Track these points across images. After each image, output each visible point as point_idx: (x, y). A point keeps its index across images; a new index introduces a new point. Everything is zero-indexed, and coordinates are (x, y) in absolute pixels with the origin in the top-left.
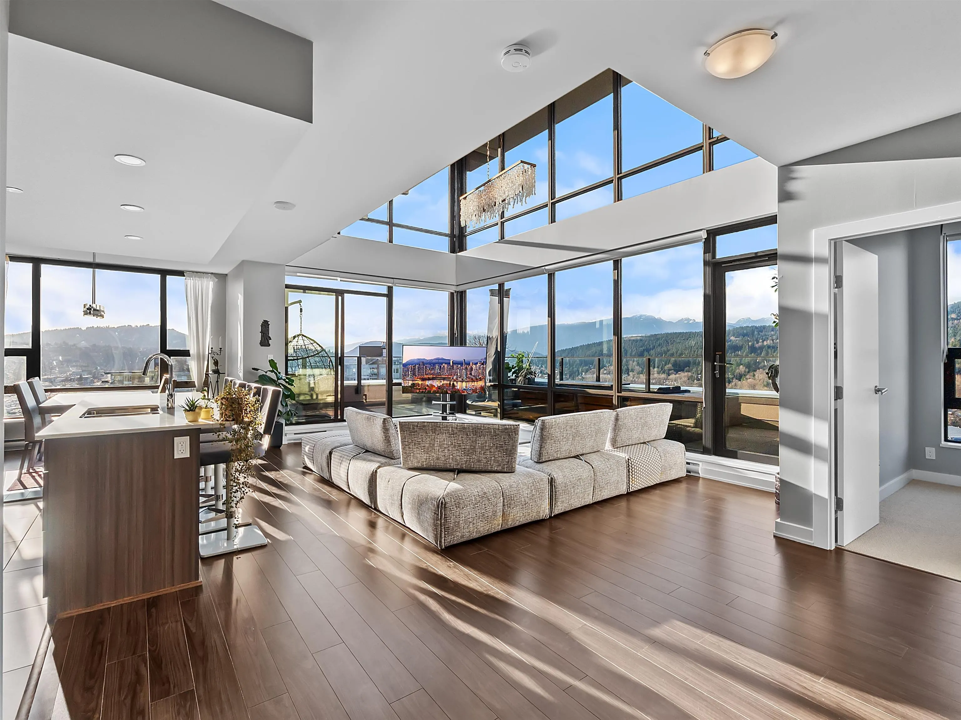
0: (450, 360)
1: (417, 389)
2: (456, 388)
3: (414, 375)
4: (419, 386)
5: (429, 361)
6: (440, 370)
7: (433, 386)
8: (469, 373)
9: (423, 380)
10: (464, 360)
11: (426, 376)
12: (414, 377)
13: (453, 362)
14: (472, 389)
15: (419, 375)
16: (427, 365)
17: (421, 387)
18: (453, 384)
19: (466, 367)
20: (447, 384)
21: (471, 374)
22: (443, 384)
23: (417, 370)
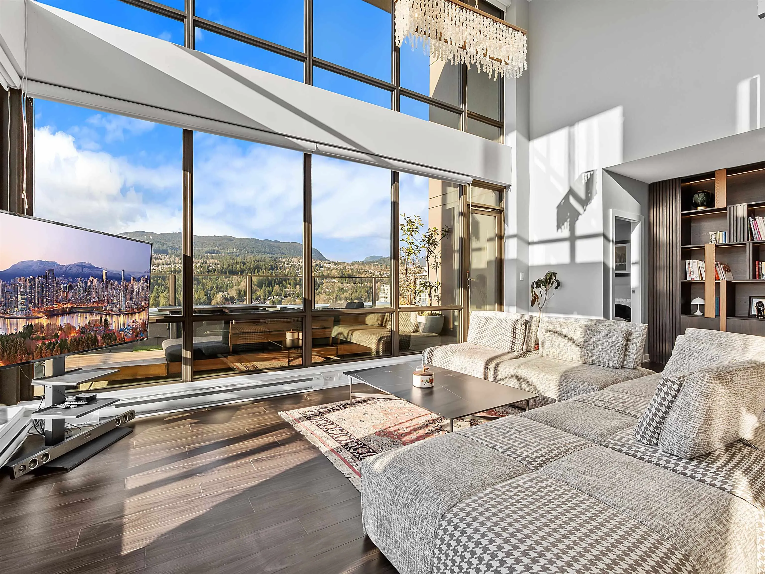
0: (101, 270)
1: (37, 339)
2: (110, 328)
3: (30, 302)
4: (42, 332)
5: (64, 269)
6: (85, 292)
7: (70, 328)
8: (128, 297)
9: (52, 314)
10: (124, 271)
11: (57, 306)
12: (32, 308)
13: (106, 273)
14: (133, 328)
15: (42, 302)
16: (60, 279)
17: (47, 335)
18: (106, 320)
19: (126, 286)
20: (96, 321)
21: (131, 299)
22: (89, 323)
23: (38, 290)
